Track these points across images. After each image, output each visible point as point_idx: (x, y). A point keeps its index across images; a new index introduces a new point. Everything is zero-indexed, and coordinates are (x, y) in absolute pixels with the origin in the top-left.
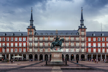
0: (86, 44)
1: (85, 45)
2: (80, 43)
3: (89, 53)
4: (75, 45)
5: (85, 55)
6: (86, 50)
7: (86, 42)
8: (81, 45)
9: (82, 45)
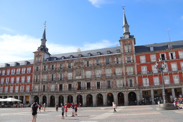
0: (136, 68)
1: (134, 72)
2: (124, 68)
3: (145, 88)
4: (115, 74)
5: (136, 92)
6: (137, 82)
7: (136, 66)
8: (126, 73)
9: (128, 71)
